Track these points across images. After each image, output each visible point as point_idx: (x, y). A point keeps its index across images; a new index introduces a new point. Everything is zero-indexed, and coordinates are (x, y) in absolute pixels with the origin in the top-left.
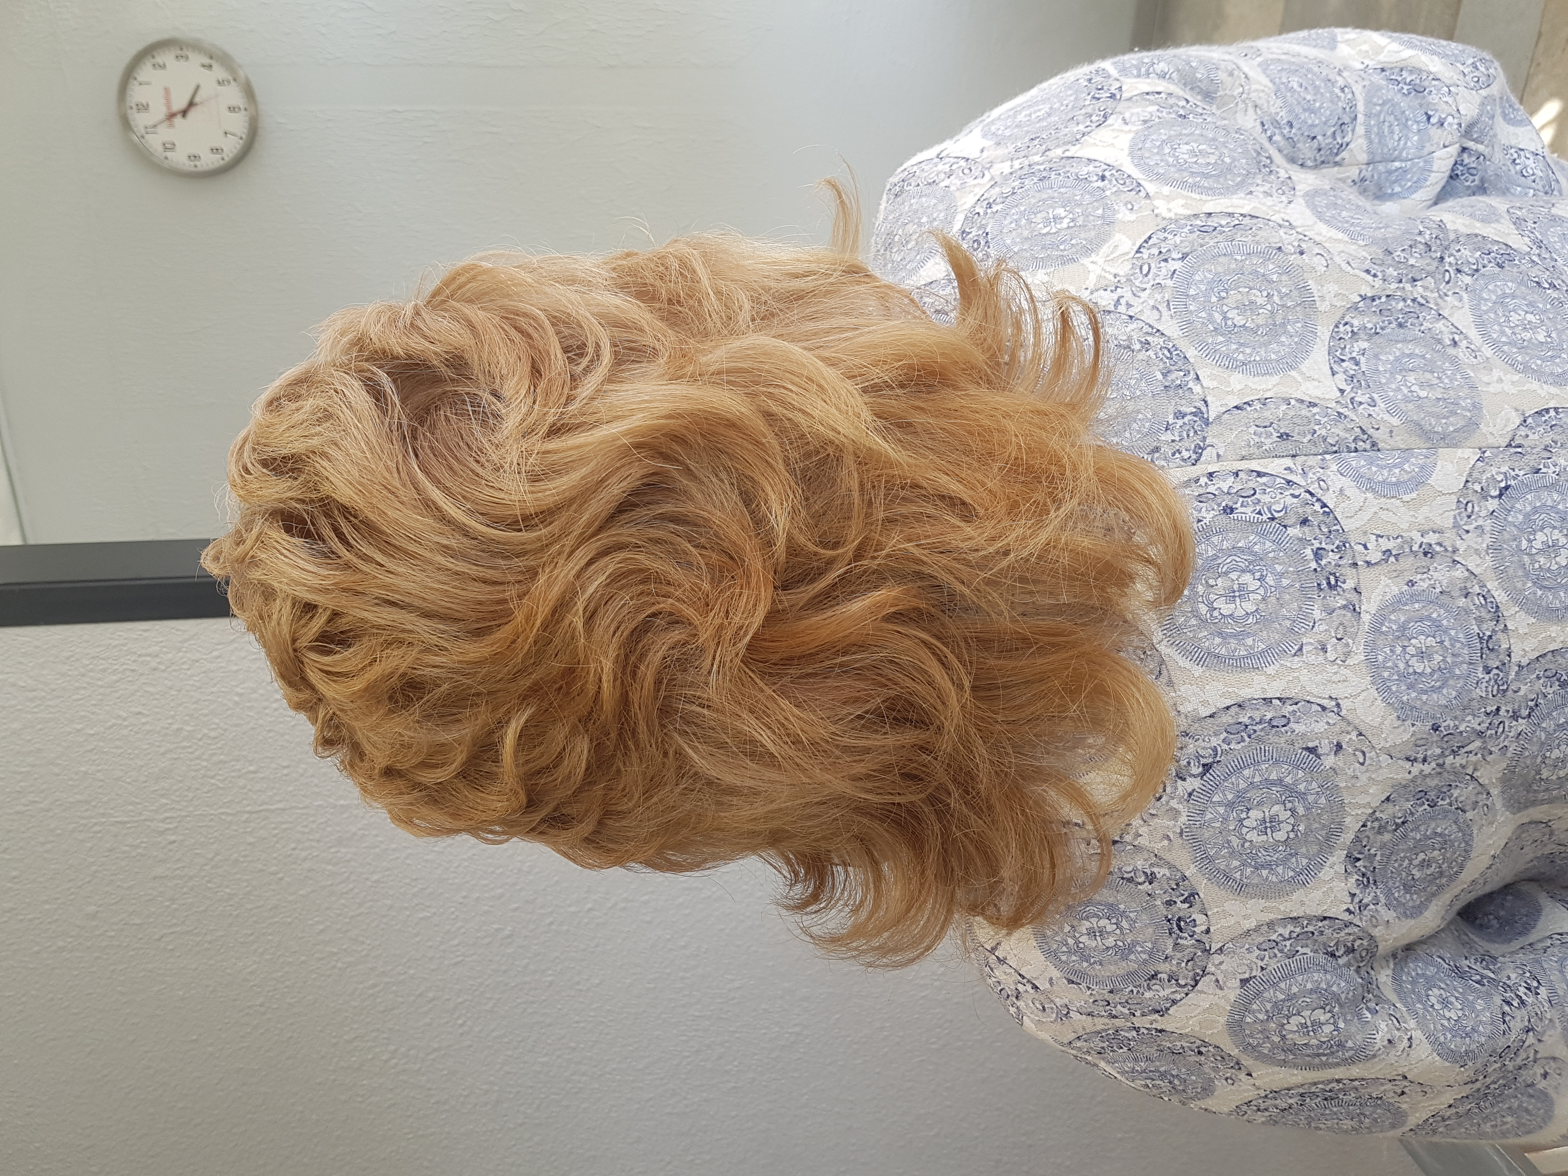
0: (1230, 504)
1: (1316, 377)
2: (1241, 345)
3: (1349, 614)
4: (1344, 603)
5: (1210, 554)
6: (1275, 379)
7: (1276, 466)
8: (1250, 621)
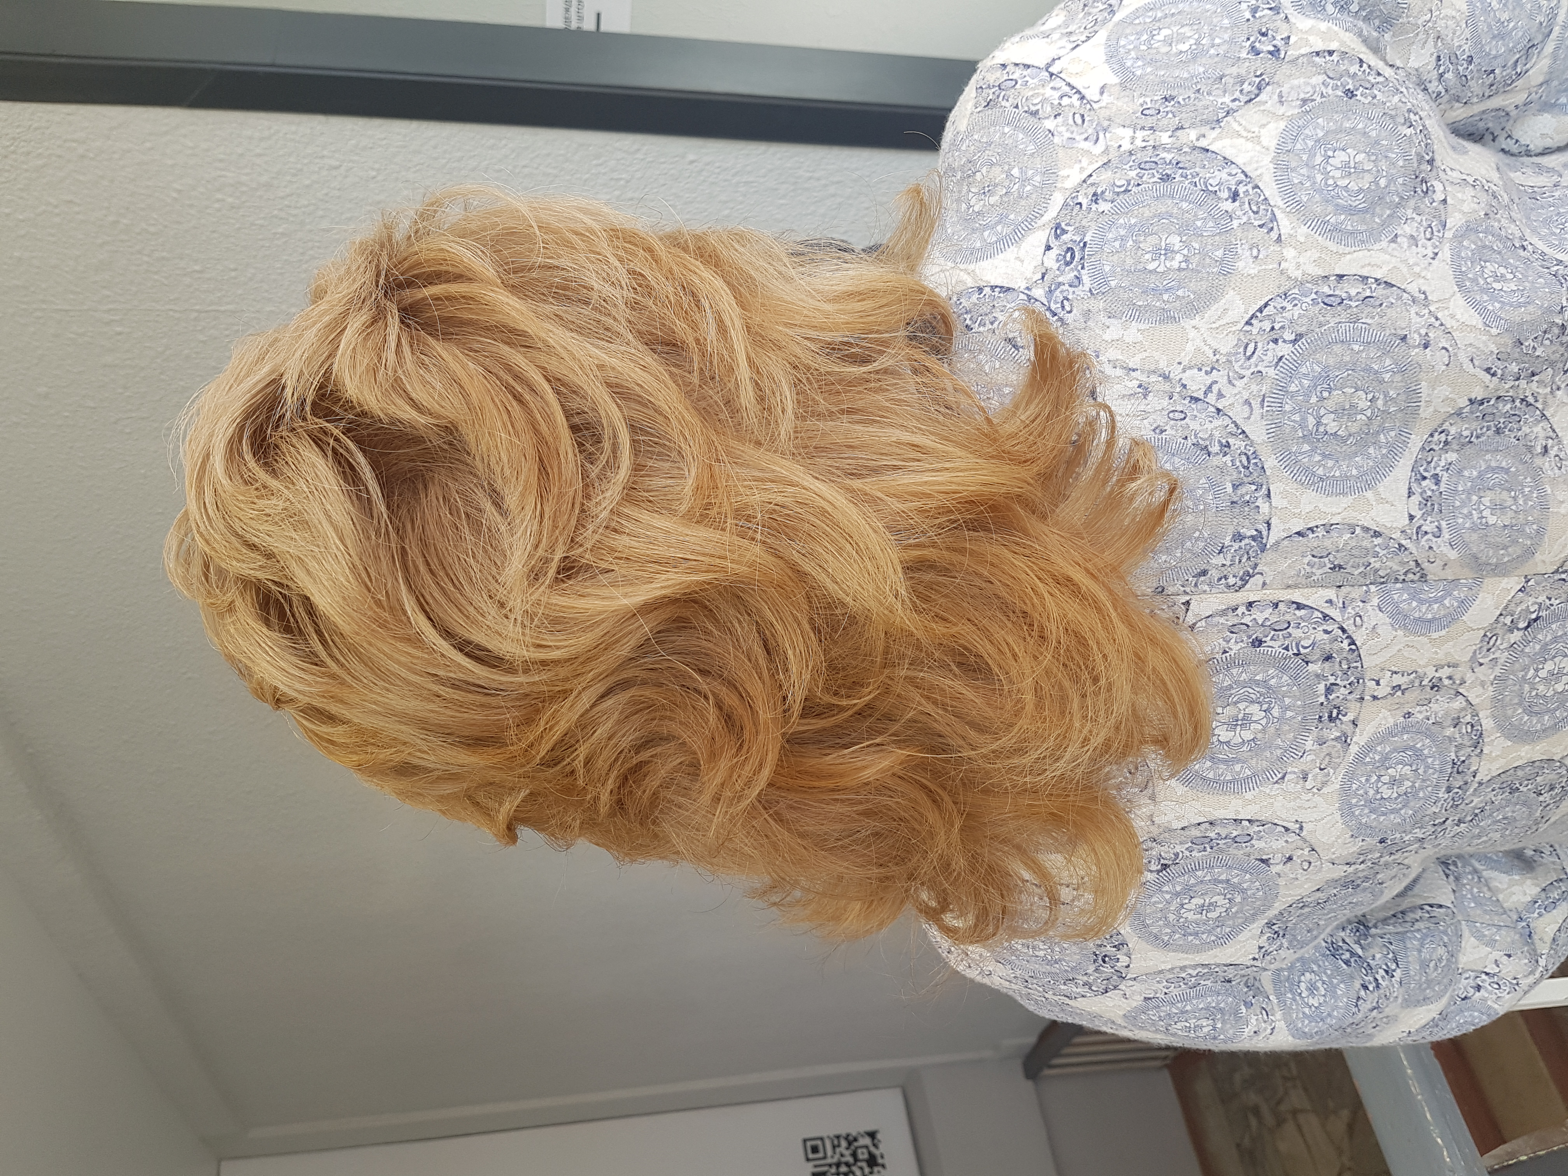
0: (1261, 636)
1: (1391, 499)
2: (1324, 456)
3: (1339, 746)
4: (1338, 734)
5: (1226, 684)
6: (1346, 501)
7: (1316, 598)
8: (1245, 748)
